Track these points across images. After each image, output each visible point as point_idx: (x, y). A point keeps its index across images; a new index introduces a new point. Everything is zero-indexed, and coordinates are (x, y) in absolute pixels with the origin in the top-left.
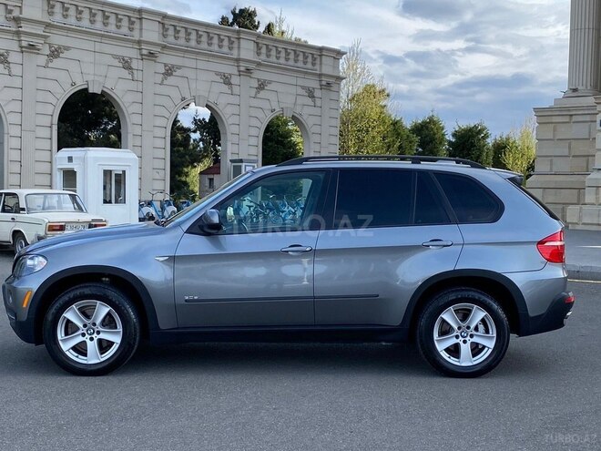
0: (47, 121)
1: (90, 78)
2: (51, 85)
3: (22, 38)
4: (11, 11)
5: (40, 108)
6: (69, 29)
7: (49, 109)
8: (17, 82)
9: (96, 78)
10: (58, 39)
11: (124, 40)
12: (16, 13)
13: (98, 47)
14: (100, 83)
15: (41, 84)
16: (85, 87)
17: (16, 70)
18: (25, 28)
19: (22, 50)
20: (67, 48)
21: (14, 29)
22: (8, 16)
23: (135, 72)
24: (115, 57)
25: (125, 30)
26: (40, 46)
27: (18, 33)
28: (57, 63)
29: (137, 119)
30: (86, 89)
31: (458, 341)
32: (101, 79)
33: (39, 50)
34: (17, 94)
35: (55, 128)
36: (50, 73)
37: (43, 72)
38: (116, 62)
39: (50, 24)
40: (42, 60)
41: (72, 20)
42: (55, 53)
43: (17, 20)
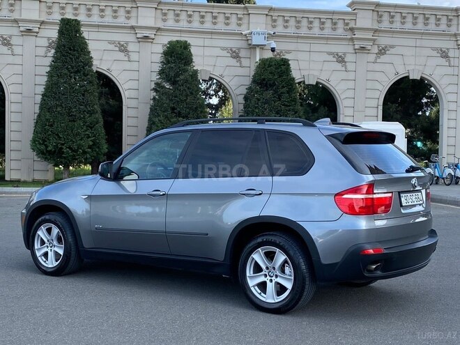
0: (374, 103)
1: (410, 68)
2: (378, 76)
3: (355, 43)
4: (347, 24)
5: (370, 94)
6: (394, 32)
7: (377, 94)
8: (351, 76)
9: (417, 67)
10: (384, 40)
11: (443, 35)
12: (352, 25)
13: (419, 43)
14: (419, 71)
15: (370, 76)
16: (407, 75)
17: (350, 66)
18: (358, 35)
19: (356, 51)
20: (392, 47)
21: (349, 37)
22: (345, 27)
23: (452, 59)
24: (434, 49)
25: (443, 27)
26: (369, 47)
27: (352, 39)
28: (384, 58)
29: (452, 97)
30: (407, 77)
31: (265, 279)
32: (421, 68)
33: (369, 50)
34: (351, 85)
35: (381, 108)
36: (377, 67)
37: (371, 67)
38: (435, 53)
39: (377, 30)
40: (372, 57)
41: (397, 25)
42: (382, 51)
43: (352, 29)
